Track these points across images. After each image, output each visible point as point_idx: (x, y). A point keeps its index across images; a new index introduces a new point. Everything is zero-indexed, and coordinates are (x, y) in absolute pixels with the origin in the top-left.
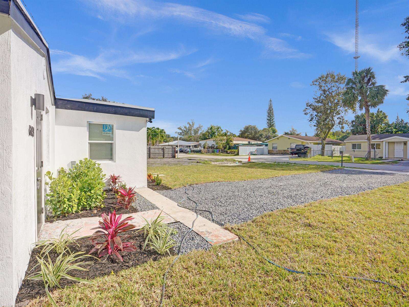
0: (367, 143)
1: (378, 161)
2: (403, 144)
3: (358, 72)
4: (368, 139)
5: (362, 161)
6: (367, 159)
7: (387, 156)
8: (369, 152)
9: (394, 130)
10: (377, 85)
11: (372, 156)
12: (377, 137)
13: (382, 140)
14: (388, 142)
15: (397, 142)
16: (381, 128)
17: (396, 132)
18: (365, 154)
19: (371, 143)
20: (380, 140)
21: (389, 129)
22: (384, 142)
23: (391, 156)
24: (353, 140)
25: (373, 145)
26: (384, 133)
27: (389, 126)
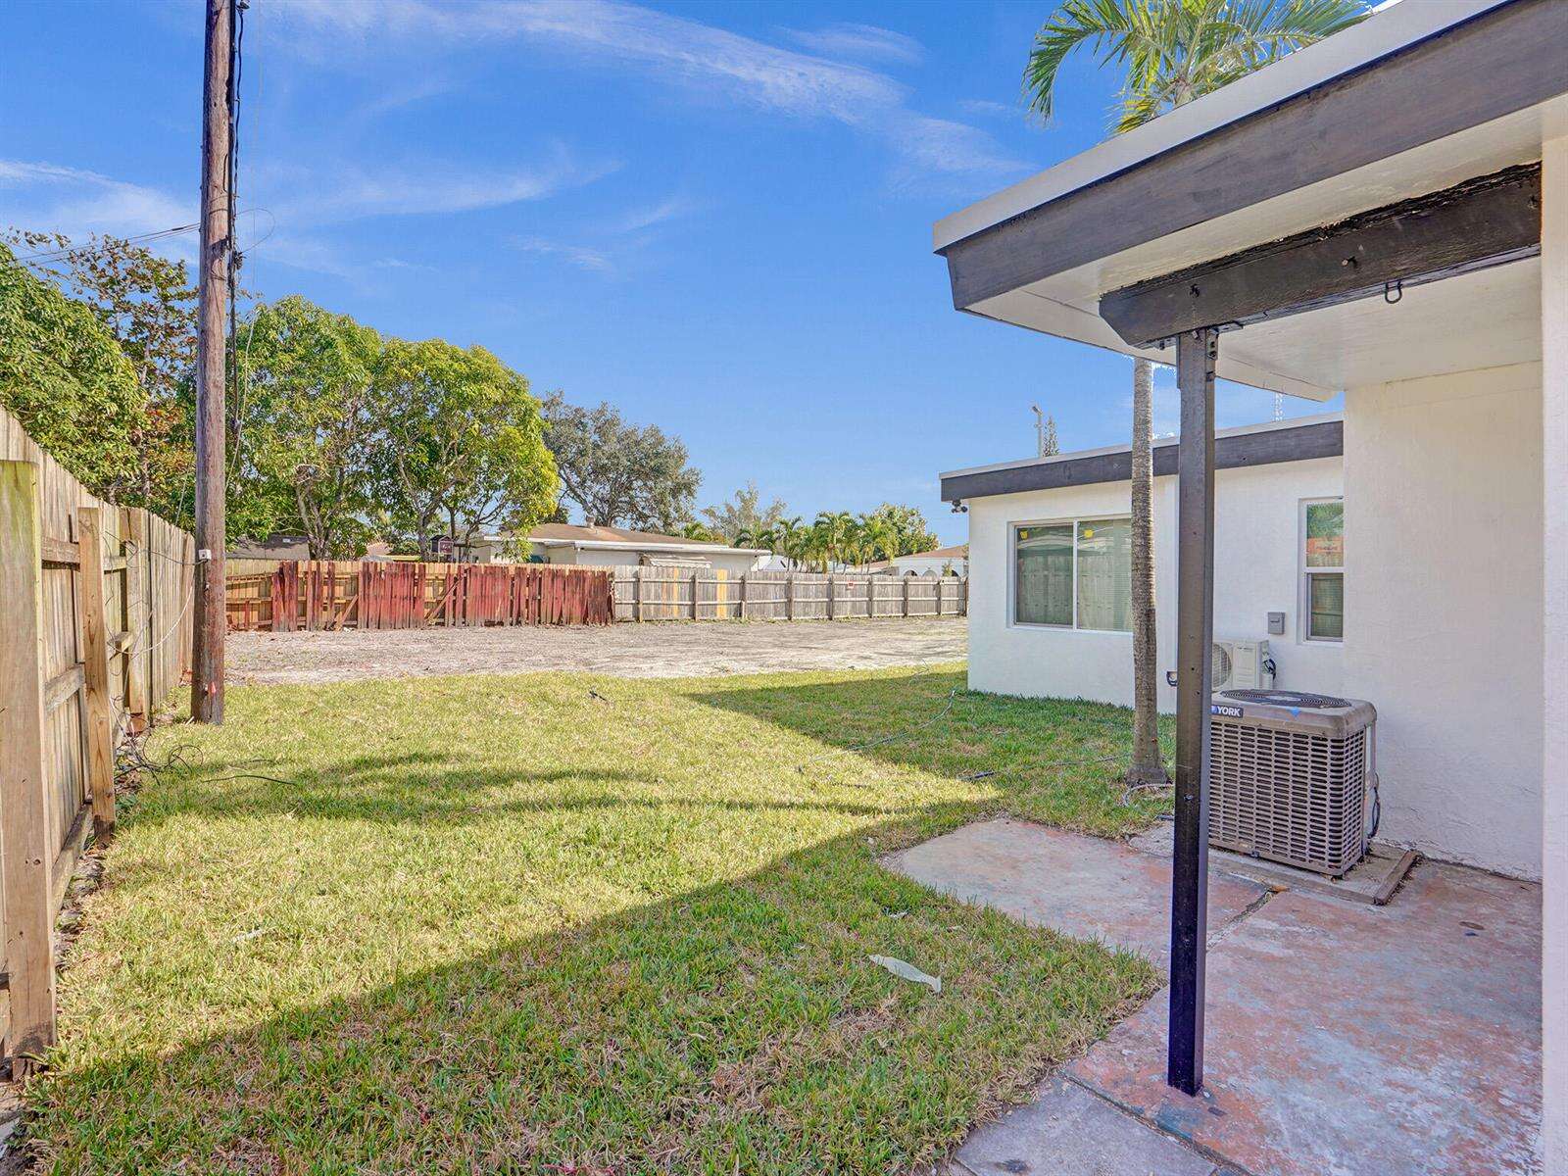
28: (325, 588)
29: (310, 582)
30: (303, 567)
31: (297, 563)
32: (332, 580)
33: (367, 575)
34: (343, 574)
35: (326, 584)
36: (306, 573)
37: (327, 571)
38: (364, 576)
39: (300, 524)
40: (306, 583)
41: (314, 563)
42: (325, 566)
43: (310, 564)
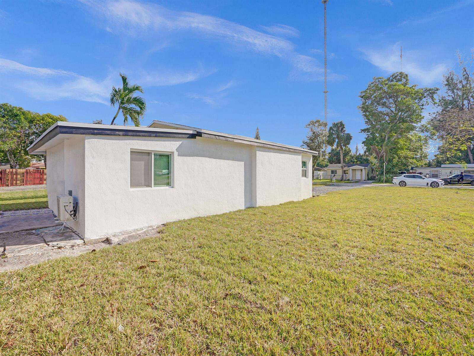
0: (341, 170)
1: (347, 182)
2: (360, 171)
3: (336, 123)
4: (342, 167)
5: (339, 181)
6: (341, 180)
7: (352, 179)
8: (343, 176)
9: (355, 160)
10: (346, 132)
11: (344, 179)
12: (347, 166)
13: (349, 168)
14: (353, 169)
15: (357, 170)
16: (348, 159)
17: (356, 162)
18: (339, 178)
19: (344, 170)
20: (348, 168)
21: (352, 159)
22: (350, 169)
23: (354, 179)
24: (331, 167)
25: (345, 171)
26: (350, 162)
27: (352, 158)
28: (15, 176)
29: (10, 174)
30: (8, 170)
31: (6, 169)
32: (16, 174)
33: (27, 172)
34: (20, 172)
35: (15, 175)
36: (9, 172)
37: (15, 171)
38: (26, 173)
39: (8, 160)
40: (9, 174)
41: (11, 170)
42: (14, 170)
43: (10, 170)
